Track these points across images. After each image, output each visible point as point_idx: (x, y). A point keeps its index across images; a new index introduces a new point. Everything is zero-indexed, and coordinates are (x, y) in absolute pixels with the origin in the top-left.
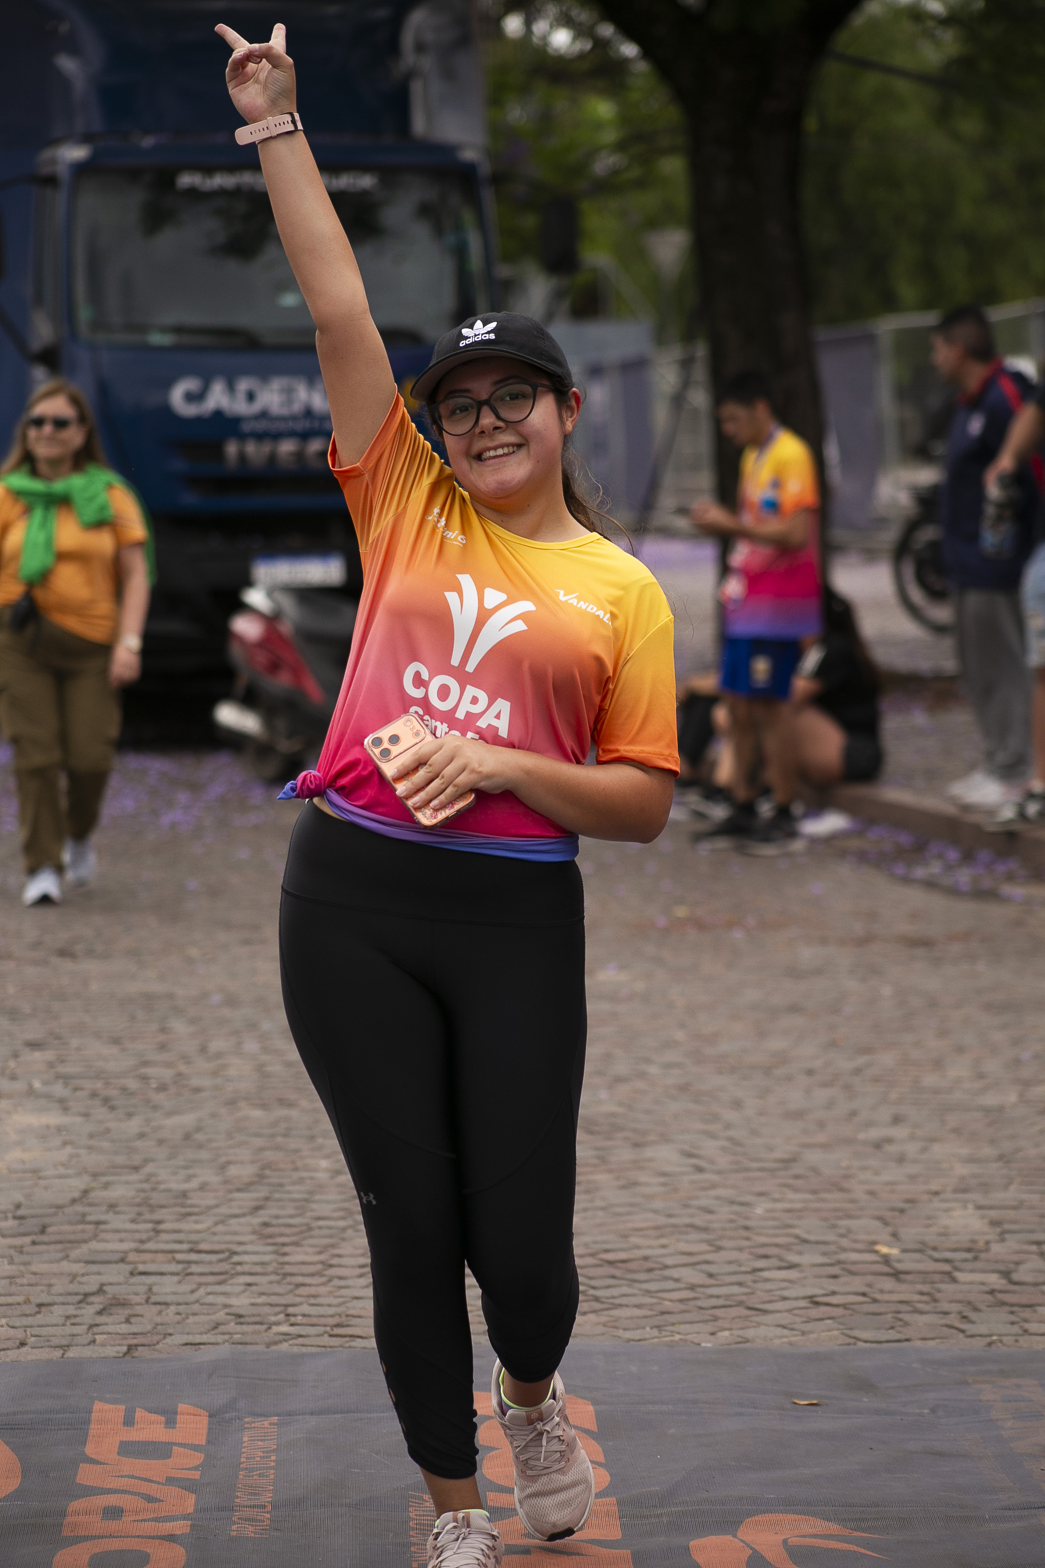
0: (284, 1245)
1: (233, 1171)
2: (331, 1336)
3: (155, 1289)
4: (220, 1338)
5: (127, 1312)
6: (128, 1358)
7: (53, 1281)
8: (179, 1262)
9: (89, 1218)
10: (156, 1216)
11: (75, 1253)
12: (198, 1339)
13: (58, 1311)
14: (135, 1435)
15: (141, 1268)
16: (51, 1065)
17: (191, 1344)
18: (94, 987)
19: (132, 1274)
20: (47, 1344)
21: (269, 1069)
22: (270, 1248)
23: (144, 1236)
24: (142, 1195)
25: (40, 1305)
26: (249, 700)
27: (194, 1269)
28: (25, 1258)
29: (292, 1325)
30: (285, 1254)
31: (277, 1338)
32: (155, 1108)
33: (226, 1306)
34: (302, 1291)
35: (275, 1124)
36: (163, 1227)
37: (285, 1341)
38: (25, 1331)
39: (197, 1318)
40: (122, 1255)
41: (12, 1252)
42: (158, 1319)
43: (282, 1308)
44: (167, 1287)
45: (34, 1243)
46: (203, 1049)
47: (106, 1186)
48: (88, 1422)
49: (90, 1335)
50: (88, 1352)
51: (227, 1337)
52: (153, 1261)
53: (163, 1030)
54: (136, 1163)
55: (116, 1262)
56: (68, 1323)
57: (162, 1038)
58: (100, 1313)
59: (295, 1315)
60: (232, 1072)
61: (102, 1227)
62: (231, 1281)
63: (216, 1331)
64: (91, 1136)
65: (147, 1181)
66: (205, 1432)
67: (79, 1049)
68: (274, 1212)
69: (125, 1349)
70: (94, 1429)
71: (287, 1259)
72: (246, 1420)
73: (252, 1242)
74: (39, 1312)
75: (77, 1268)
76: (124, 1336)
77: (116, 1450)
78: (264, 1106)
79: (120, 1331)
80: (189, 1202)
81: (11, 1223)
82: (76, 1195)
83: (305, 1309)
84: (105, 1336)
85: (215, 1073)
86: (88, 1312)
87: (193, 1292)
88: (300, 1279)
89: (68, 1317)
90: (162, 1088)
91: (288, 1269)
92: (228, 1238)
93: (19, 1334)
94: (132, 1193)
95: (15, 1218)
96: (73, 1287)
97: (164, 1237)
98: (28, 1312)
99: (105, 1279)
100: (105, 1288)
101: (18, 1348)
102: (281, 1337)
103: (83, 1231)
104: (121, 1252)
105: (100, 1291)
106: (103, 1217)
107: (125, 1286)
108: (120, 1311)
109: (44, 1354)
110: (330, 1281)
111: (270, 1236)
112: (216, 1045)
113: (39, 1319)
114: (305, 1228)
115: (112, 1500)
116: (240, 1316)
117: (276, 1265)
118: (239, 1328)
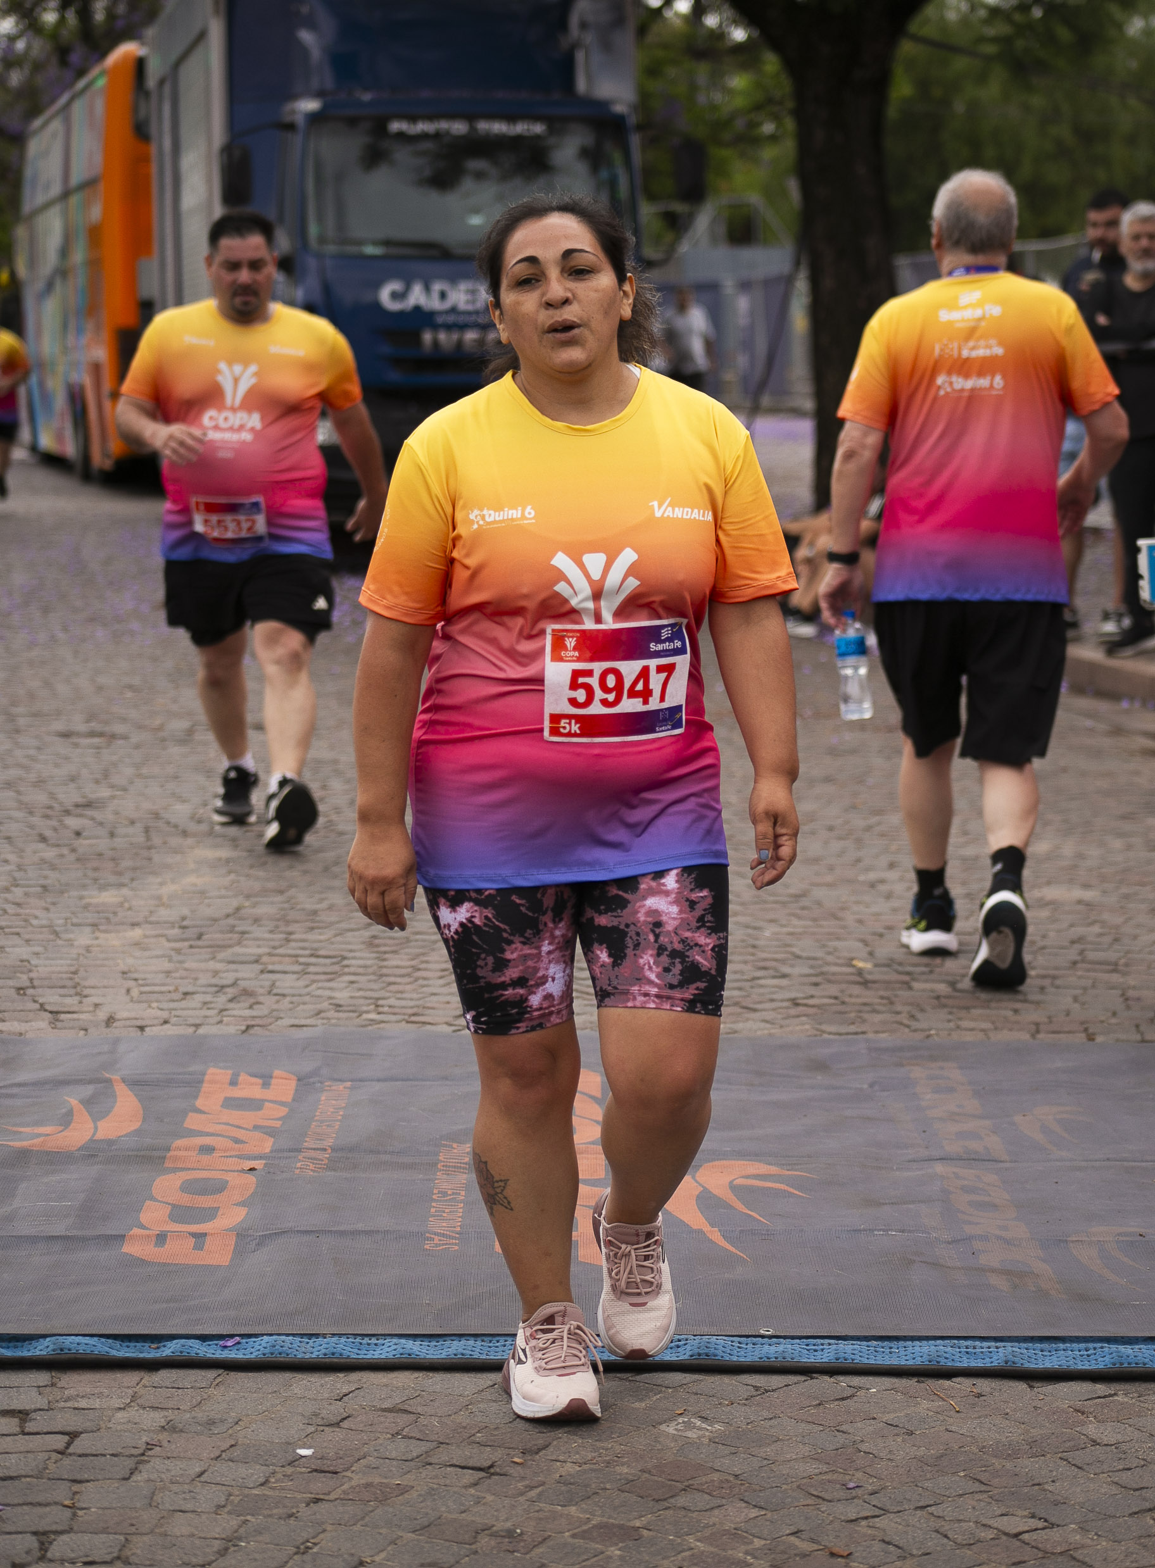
0: (384, 952)
2: (406, 1021)
3: (277, 984)
4: (320, 1022)
5: (252, 1000)
6: (244, 1035)
7: (199, 976)
8: (300, 964)
9: (236, 929)
10: (289, 929)
11: (221, 955)
12: (303, 1022)
13: (199, 998)
15: (270, 967)
17: (297, 1026)
20: (185, 1023)
23: (277, 944)
24: (282, 912)
25: (186, 994)
27: (311, 969)
28: (182, 958)
29: (379, 1013)
31: (364, 1023)
33: (330, 998)
34: (392, 988)
36: (293, 937)
37: (371, 1025)
38: (170, 1013)
39: (305, 1007)
40: (257, 957)
41: (173, 953)
42: (275, 1007)
43: (374, 1001)
44: (287, 982)
45: (191, 947)
47: (255, 905)
48: (202, 1082)
49: (219, 1017)
50: (214, 1030)
51: (325, 1021)
52: (280, 963)
55: (251, 963)
56: (204, 1007)
58: (231, 1000)
59: (382, 1006)
61: (246, 936)
62: (338, 979)
63: (318, 1016)
65: (288, 902)
69: (244, 1028)
71: (385, 963)
72: (326, 1084)
73: (359, 950)
74: (184, 999)
75: (219, 966)
76: (245, 1018)
79: (243, 1015)
80: (318, 919)
81: (176, 931)
82: (231, 911)
83: (392, 1001)
84: (231, 1018)
86: (222, 999)
87: (307, 986)
88: (392, 979)
89: (205, 1003)
91: (385, 971)
92: (342, 946)
93: (165, 1015)
94: (275, 911)
95: (181, 927)
96: (214, 981)
97: (293, 944)
98: (175, 998)
99: (240, 975)
100: (238, 982)
101: (162, 1025)
102: (368, 1022)
103: (230, 939)
104: (257, 955)
105: (234, 984)
106: (248, 929)
107: (254, 981)
108: (247, 1000)
109: (181, 1030)
110: (415, 980)
113: (183, 1004)
116: (339, 1006)
117: (375, 967)
118: (336, 1015)
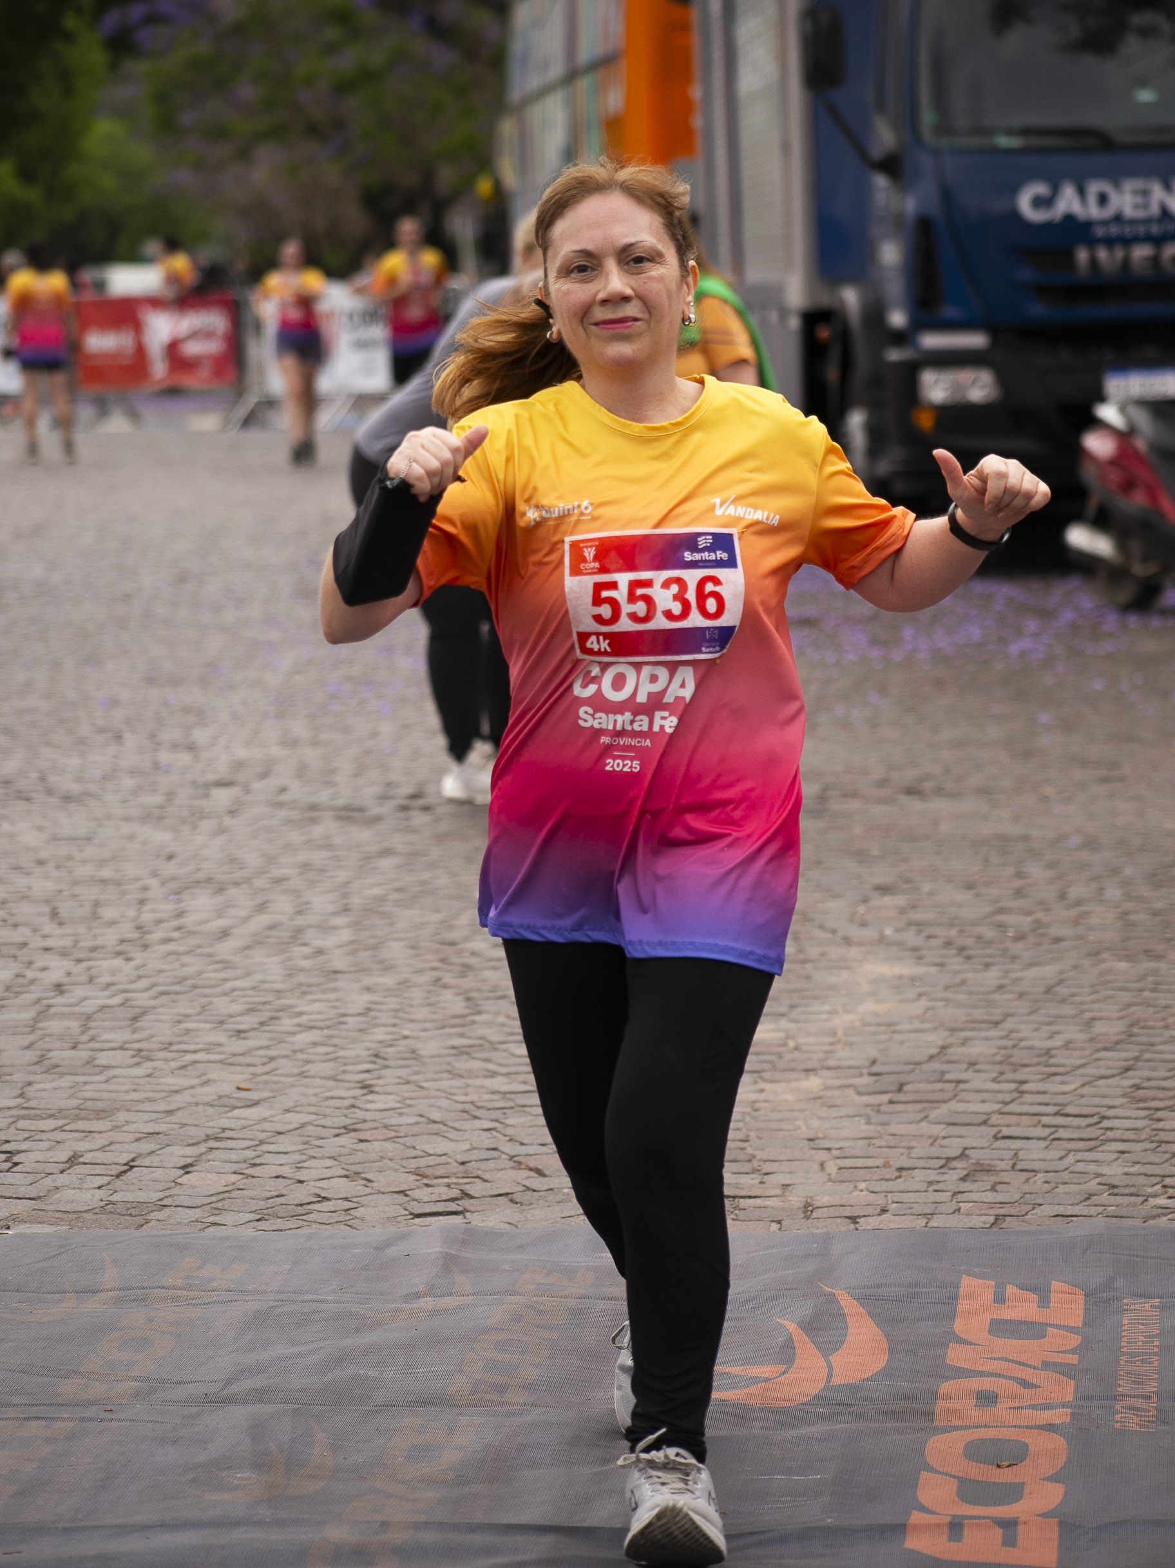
0: (1157, 1109)
1: (1099, 1028)
3: (1021, 1154)
4: (1093, 1211)
5: (993, 1179)
6: (995, 1229)
7: (913, 1144)
8: (1044, 1126)
9: (947, 1077)
10: (1019, 1076)
11: (934, 1114)
12: (1070, 1210)
13: (919, 1176)
14: (1007, 1313)
15: (1006, 1131)
16: (902, 911)
17: (1063, 1216)
18: (945, 827)
19: (996, 1138)
20: (909, 1211)
21: (1132, 917)
22: (1143, 1113)
23: (1007, 1098)
24: (1003, 1052)
25: (900, 1169)
26: (1101, 521)
27: (1061, 1133)
28: (884, 1118)
29: (1170, 1198)
30: (1159, 1120)
31: (1153, 1212)
32: (1014, 958)
33: (1098, 1175)
35: (1143, 978)
36: (1025, 1087)
37: (1165, 1215)
38: (886, 1196)
39: (1066, 1188)
40: (985, 1117)
41: (868, 1111)
42: (1026, 1188)
43: (1158, 1179)
44: (1034, 1153)
45: (891, 1102)
46: (1062, 896)
47: (965, 1042)
48: (957, 1297)
49: (954, 1202)
50: (953, 1222)
51: (1101, 1209)
52: (1018, 1125)
53: (1019, 875)
54: (996, 1018)
55: (979, 1125)
56: (931, 1188)
57: (1018, 883)
58: (964, 1179)
60: (1094, 921)
61: (962, 1086)
62: (1100, 1149)
63: (1088, 1202)
64: (947, 988)
65: (1007, 1037)
66: (1081, 1312)
67: (931, 894)
68: (1146, 1073)
69: (992, 1219)
70: (962, 1304)
71: (1161, 1125)
72: (1125, 1301)
73: (1122, 1106)
74: (900, 1177)
75: (938, 1130)
76: (990, 1205)
77: (987, 1327)
78: (1129, 958)
79: (985, 1200)
80: (1053, 1061)
81: (866, 1080)
82: (934, 1051)
84: (971, 1204)
85: (1076, 922)
86: (951, 1177)
87: (1061, 1158)
89: (930, 1183)
90: (1020, 937)
91: (1163, 1136)
92: (1097, 1101)
93: (880, 1200)
94: (994, 1051)
95: (871, 1074)
96: (934, 1151)
97: (1028, 1098)
98: (888, 1176)
99: (967, 1142)
100: (967, 1152)
101: (879, 1215)
102: (1159, 1211)
103: (942, 1090)
104: (983, 1114)
105: (963, 1156)
106: (962, 1076)
107: (988, 1151)
108: (985, 1178)
109: (907, 1222)
111: (1142, 1100)
112: (1075, 892)
113: (900, 1184)
115: (986, 1384)
116: (1114, 1187)
117: (1149, 1131)
118: (1112, 1199)
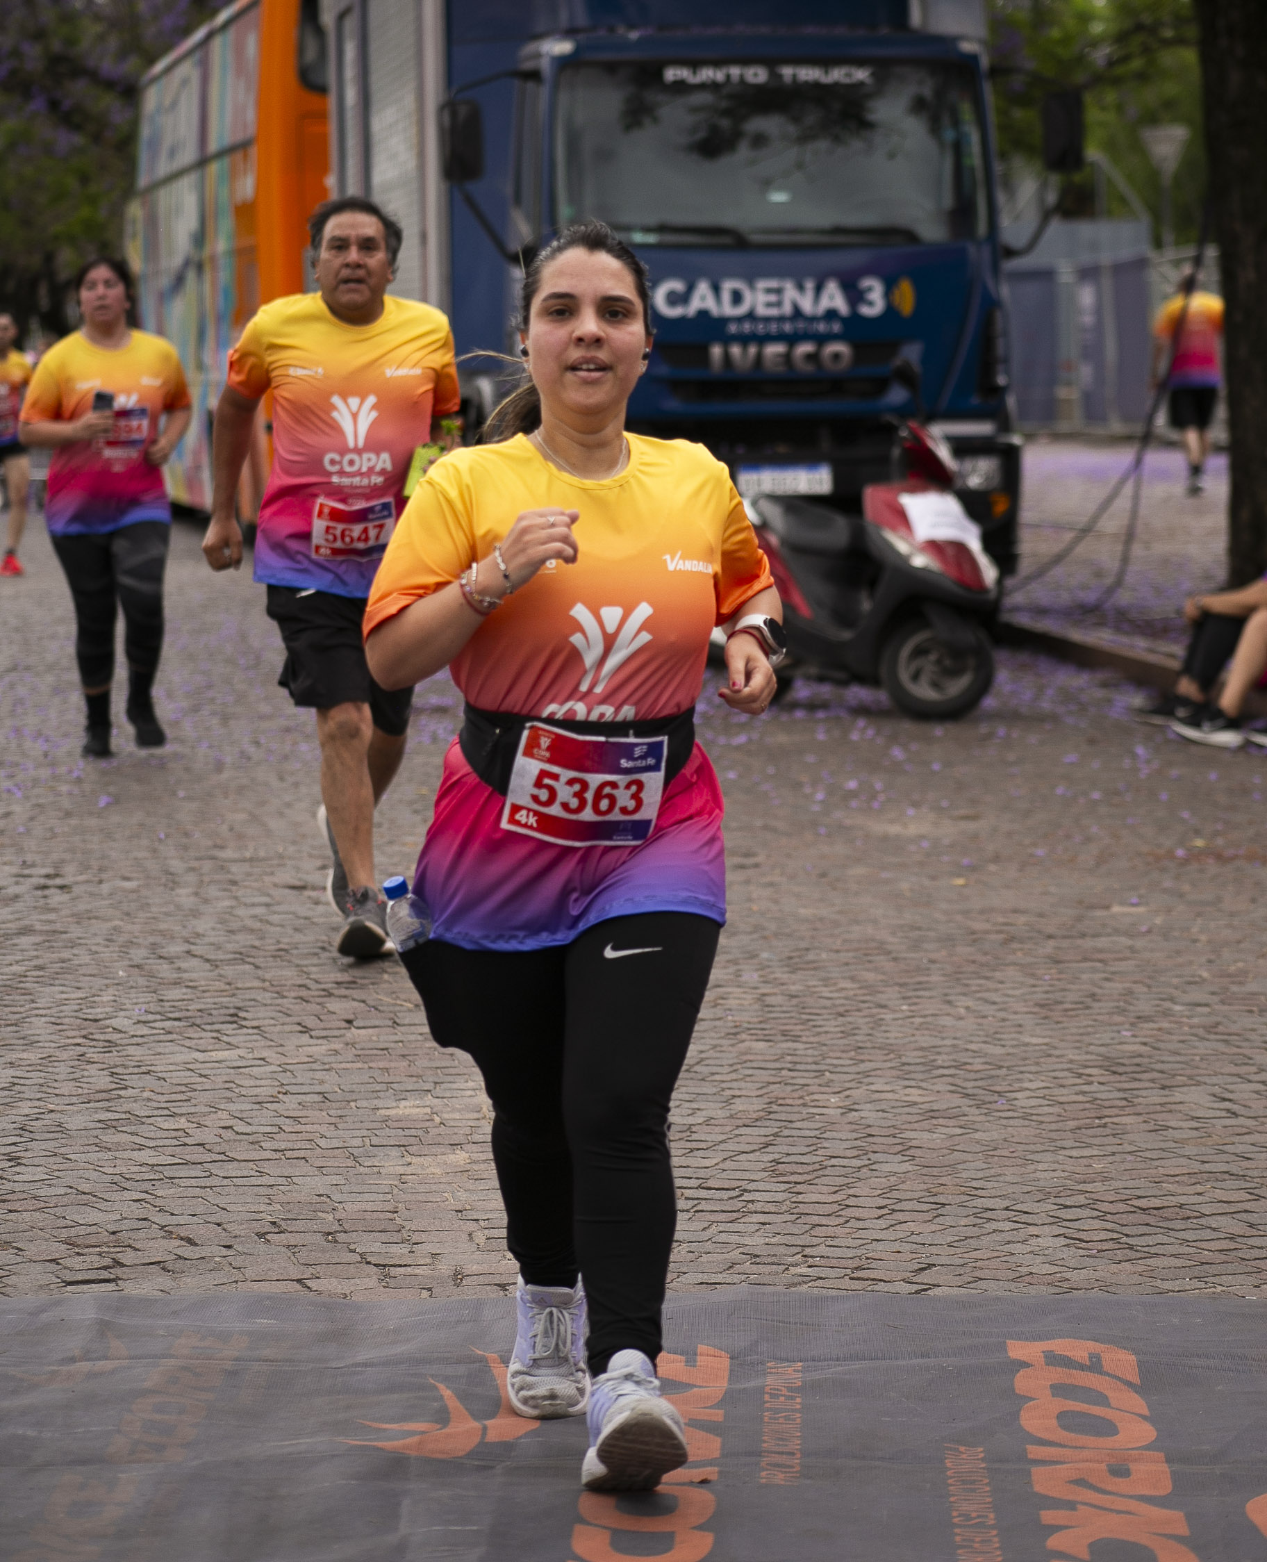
0: (797, 1183)
1: (739, 1105)
2: (851, 1279)
4: (736, 1278)
8: (688, 1198)
12: (714, 1278)
17: (707, 1283)
21: (770, 998)
22: (784, 1187)
27: (704, 1205)
29: (810, 1267)
30: (800, 1193)
31: (796, 1280)
33: (741, 1245)
34: (818, 1231)
35: (781, 1057)
37: (805, 1283)
39: (710, 1257)
43: (799, 1249)
51: (744, 1277)
59: (812, 1257)
60: (733, 1001)
62: (742, 1220)
63: (731, 1271)
68: (785, 1149)
71: (800, 1198)
72: (769, 1364)
73: (763, 1180)
78: (768, 1038)
80: (694, 1137)
83: (822, 1250)
85: (714, 1004)
87: (704, 1229)
88: (815, 1220)
91: (803, 1208)
92: (738, 1175)
102: (800, 1278)
110: (847, 1221)
111: (782, 1175)
114: (817, 1166)
116: (757, 1256)
117: (788, 1202)
118: (755, 1268)
